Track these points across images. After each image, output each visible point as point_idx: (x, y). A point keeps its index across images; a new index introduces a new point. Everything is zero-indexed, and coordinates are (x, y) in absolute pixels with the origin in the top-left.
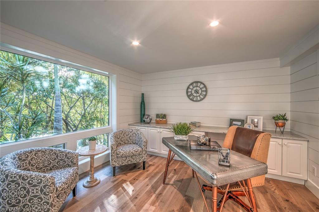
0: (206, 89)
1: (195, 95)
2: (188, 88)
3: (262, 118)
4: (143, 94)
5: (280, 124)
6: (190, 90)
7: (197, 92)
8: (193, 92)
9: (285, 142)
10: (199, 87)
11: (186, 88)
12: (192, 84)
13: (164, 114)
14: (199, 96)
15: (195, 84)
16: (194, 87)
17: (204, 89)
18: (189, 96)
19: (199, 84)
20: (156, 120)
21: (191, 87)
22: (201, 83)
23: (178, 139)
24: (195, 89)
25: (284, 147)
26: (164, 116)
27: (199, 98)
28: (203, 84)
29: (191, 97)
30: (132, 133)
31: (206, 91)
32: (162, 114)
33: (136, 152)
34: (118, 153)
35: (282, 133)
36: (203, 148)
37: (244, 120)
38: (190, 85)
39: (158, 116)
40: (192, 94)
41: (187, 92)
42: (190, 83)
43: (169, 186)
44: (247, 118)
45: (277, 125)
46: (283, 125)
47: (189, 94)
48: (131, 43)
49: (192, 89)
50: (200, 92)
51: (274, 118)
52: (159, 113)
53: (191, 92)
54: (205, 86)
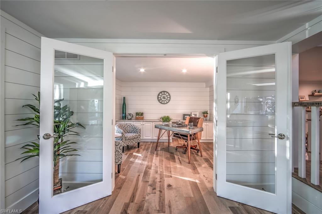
0: (170, 96)
1: (163, 99)
2: (159, 95)
3: (198, 113)
4: (124, 98)
5: (205, 116)
6: (160, 96)
7: (164, 98)
8: (162, 98)
9: (207, 123)
10: (166, 95)
11: (157, 95)
12: (161, 92)
13: (141, 112)
14: (166, 100)
15: (163, 93)
16: (162, 95)
17: (169, 96)
18: (159, 100)
19: (166, 93)
20: (136, 117)
21: (161, 94)
22: (167, 92)
23: (165, 124)
24: (163, 96)
25: (207, 126)
26: (142, 114)
27: (165, 102)
28: (168, 93)
29: (160, 101)
30: (127, 125)
31: (170, 98)
32: (140, 113)
33: (136, 136)
34: (126, 137)
35: (206, 120)
36: (180, 125)
37: (190, 115)
38: (160, 93)
39: (137, 114)
40: (161, 99)
41: (158, 98)
42: (159, 92)
43: (159, 151)
44: (191, 114)
45: (204, 116)
46: (207, 116)
47: (159, 99)
48: (140, 70)
49: (161, 96)
50: (166, 98)
51: (203, 113)
52: (139, 112)
53: (161, 98)
54: (169, 95)
